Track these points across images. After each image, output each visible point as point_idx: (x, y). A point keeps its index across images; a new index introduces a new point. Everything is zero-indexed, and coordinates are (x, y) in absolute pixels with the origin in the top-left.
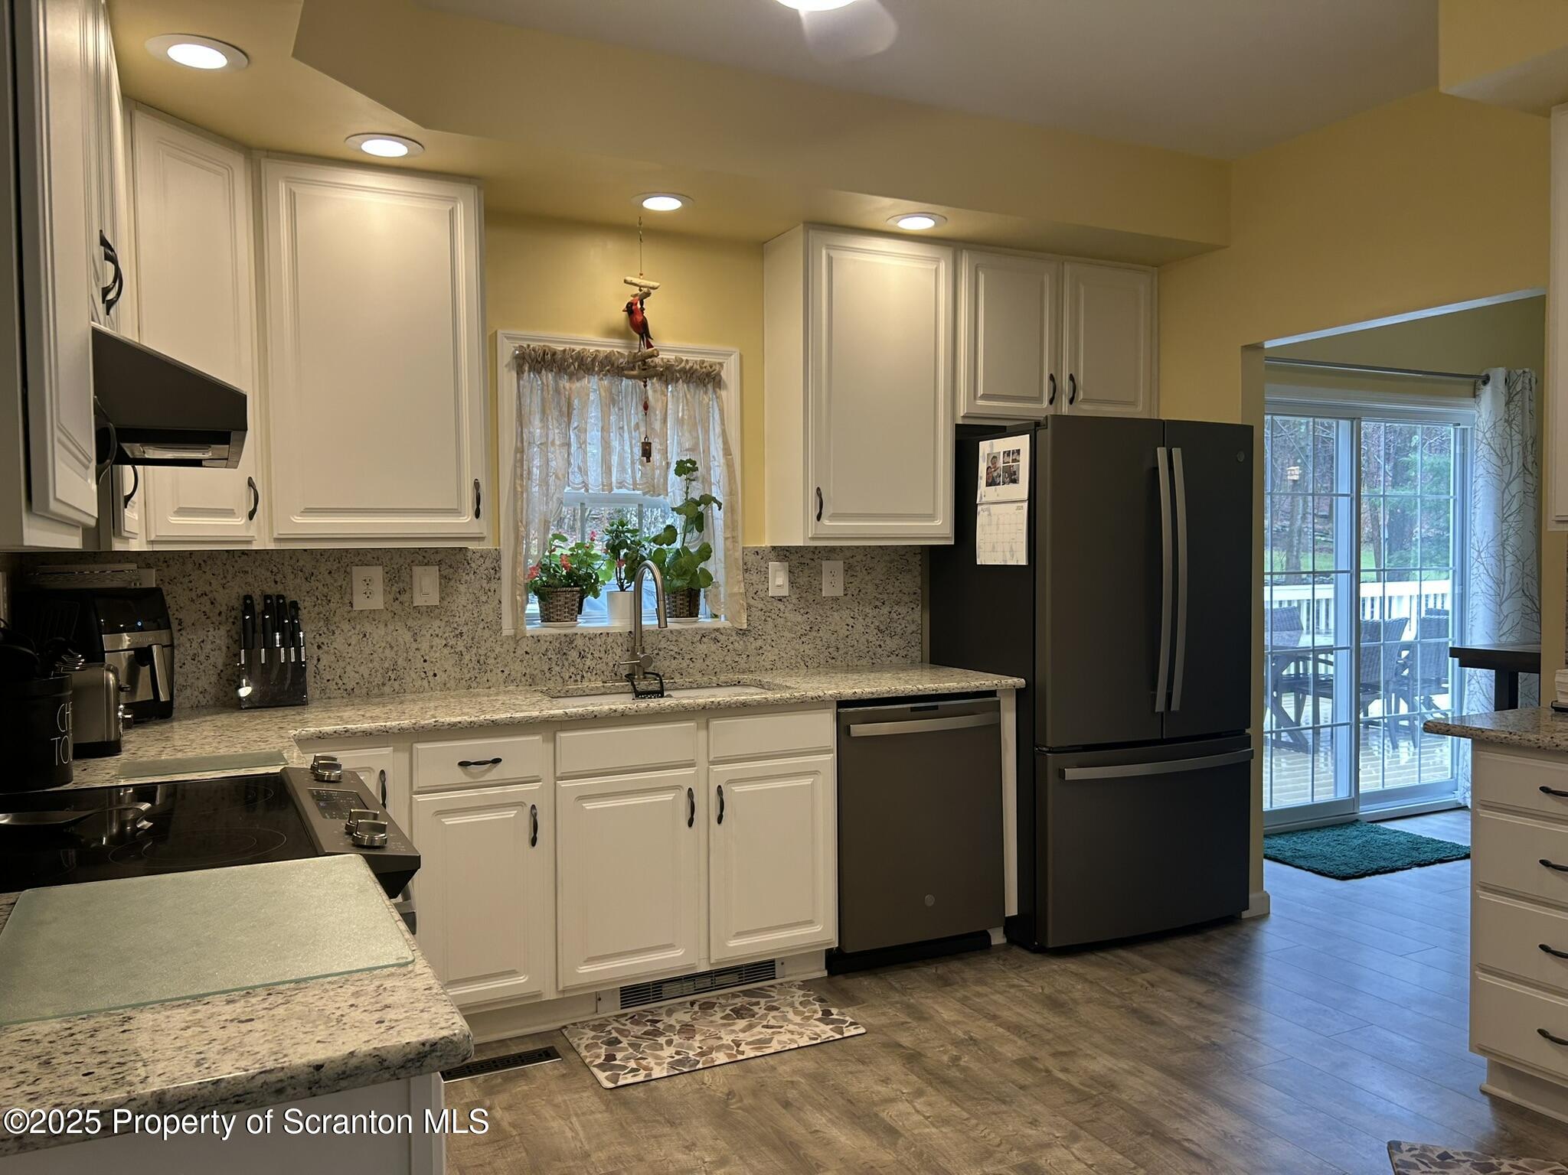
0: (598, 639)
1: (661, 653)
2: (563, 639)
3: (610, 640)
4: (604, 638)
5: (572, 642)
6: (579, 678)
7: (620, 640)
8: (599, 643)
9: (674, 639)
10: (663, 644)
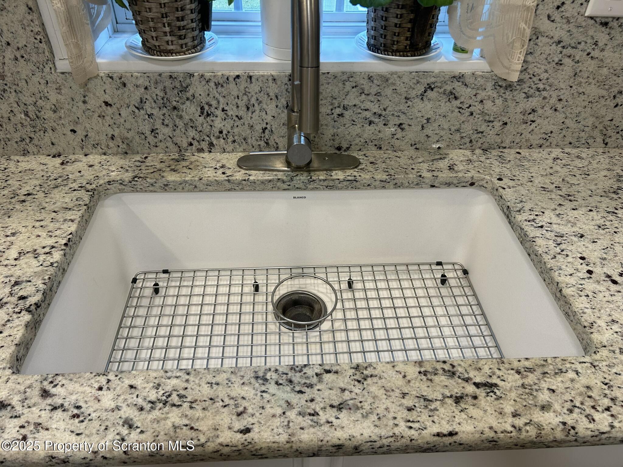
0: (232, 85)
1: (347, 114)
2: (168, 83)
3: (254, 88)
4: (243, 84)
5: (184, 89)
6: (204, 145)
7: (273, 89)
8: (235, 93)
9: (374, 90)
10: (352, 99)
